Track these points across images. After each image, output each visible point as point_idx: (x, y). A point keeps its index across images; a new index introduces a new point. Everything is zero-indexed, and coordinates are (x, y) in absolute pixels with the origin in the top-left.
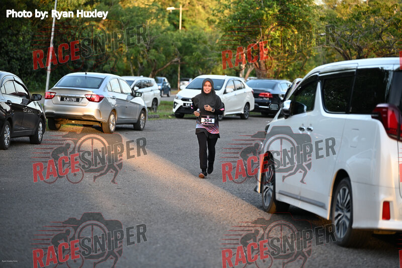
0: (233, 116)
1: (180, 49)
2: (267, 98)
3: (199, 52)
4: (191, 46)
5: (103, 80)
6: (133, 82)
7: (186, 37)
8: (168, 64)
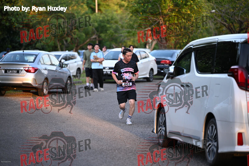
0: (141, 79)
1: (97, 29)
2: (167, 64)
3: (111, 31)
4: (105, 26)
5: (36, 56)
6: (60, 56)
7: (101, 19)
8: (88, 41)
